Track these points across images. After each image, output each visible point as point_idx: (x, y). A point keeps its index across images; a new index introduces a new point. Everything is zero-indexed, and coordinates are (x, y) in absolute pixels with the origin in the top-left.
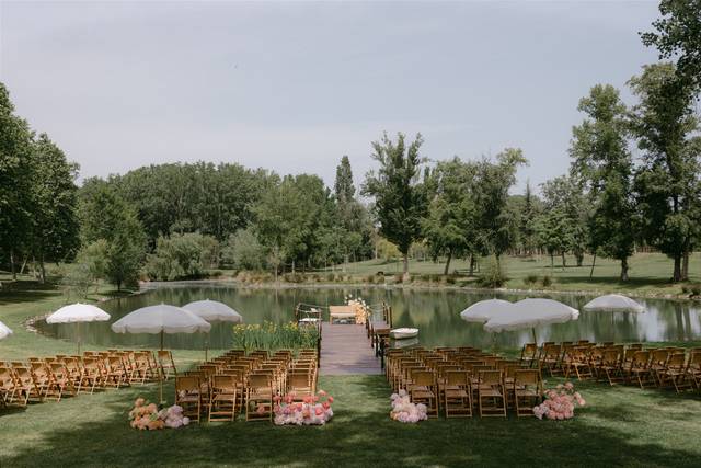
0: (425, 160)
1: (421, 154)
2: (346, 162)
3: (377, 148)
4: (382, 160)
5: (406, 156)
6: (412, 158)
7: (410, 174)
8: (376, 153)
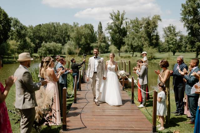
0: (126, 19)
1: (125, 17)
2: (100, 23)
3: (111, 15)
4: (113, 19)
5: (120, 17)
6: (122, 18)
7: (122, 23)
8: (111, 16)
